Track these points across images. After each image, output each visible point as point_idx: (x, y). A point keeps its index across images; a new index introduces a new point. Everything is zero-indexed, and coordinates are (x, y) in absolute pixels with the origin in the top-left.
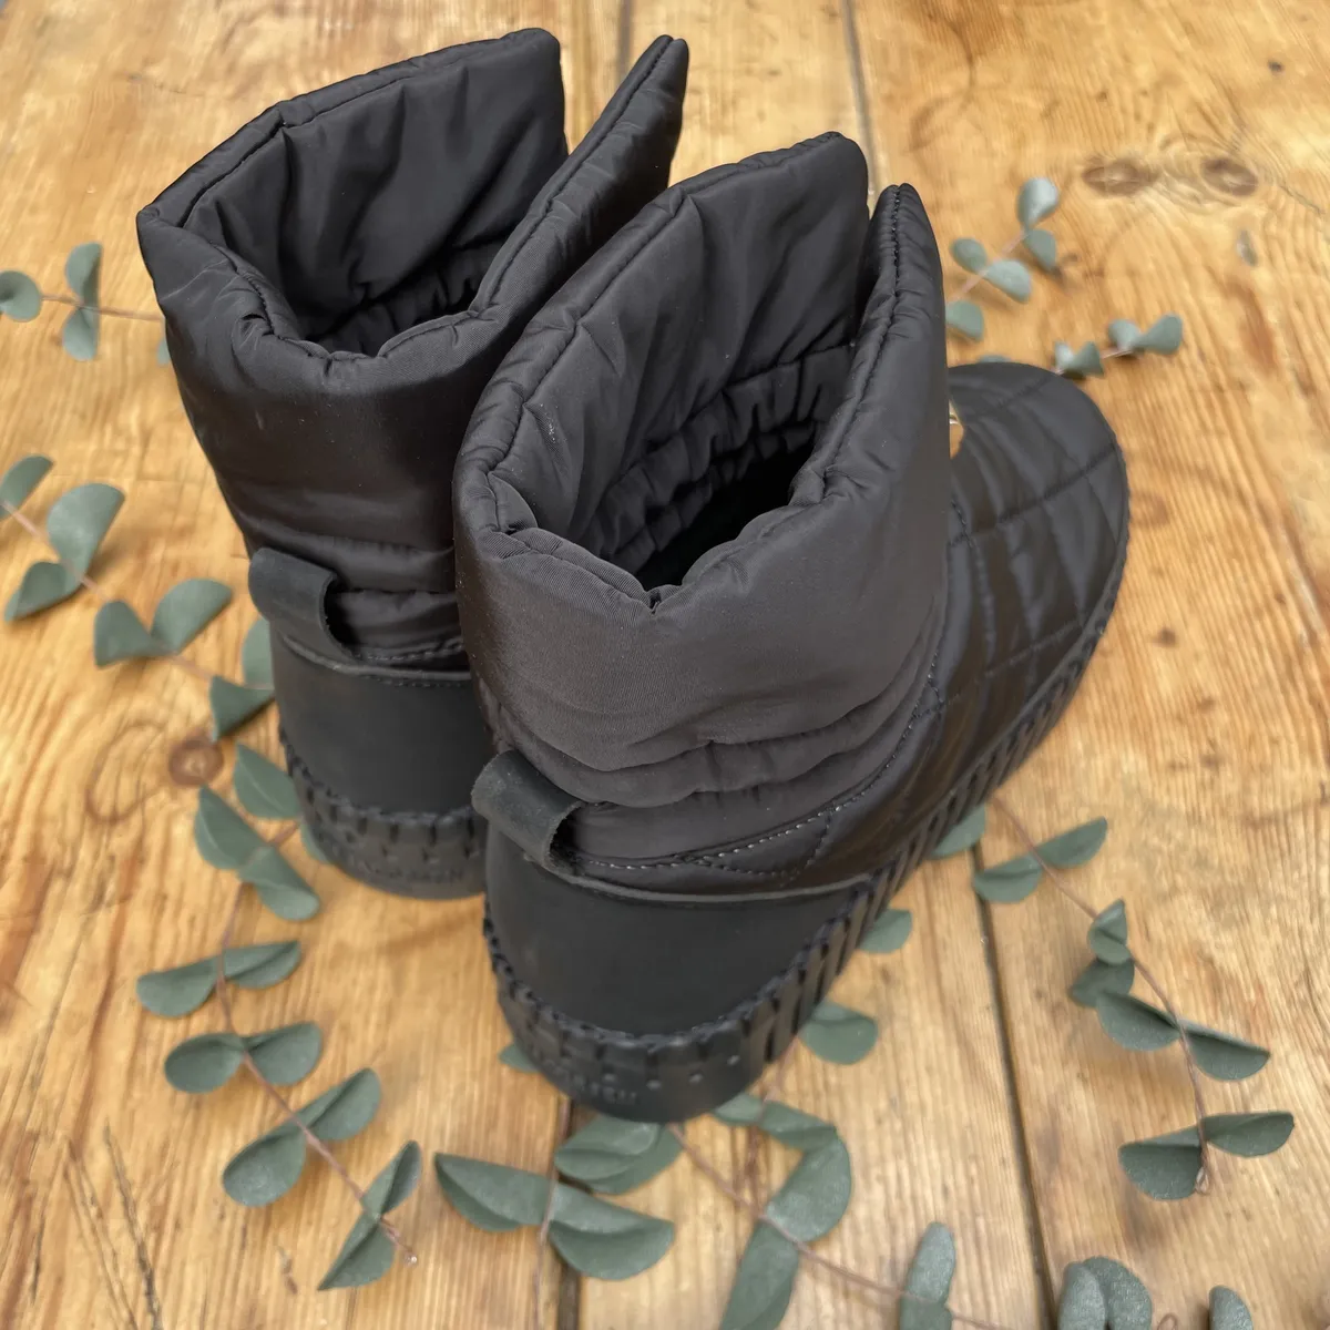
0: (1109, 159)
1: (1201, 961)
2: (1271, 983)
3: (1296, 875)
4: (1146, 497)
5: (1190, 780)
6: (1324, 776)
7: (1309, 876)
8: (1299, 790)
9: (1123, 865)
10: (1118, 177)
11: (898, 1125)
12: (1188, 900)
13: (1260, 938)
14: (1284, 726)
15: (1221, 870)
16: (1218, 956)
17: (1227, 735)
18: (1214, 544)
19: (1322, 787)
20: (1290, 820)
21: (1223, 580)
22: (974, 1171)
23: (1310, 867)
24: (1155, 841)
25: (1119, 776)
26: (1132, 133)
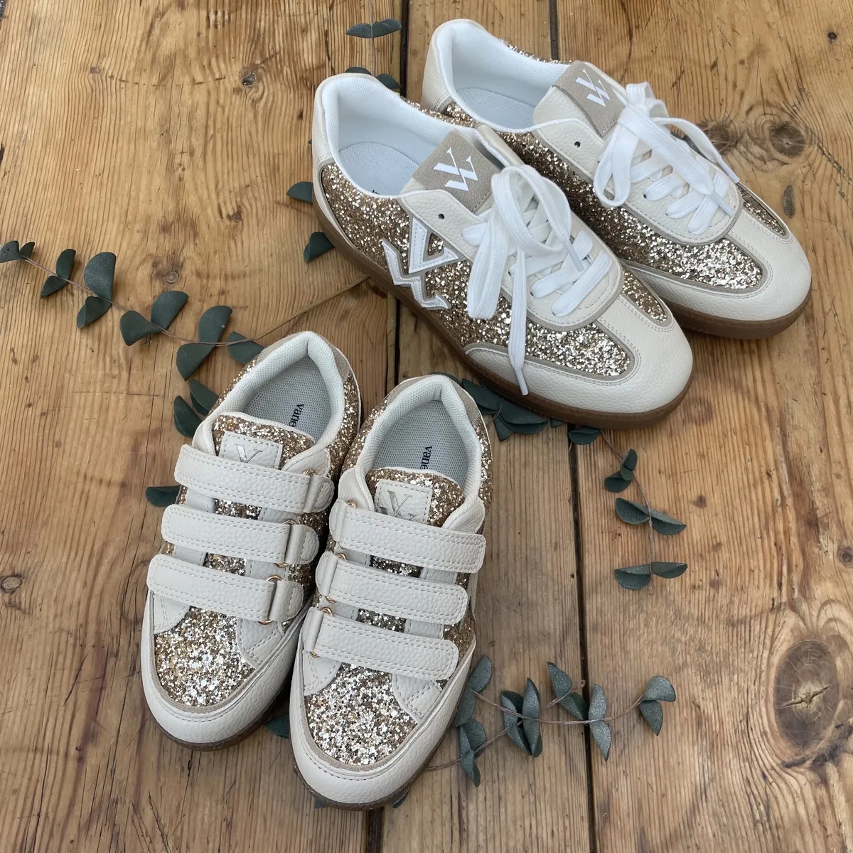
2: (727, 720)
3: (751, 655)
4: (701, 401)
5: (701, 595)
8: (760, 603)
9: (660, 648)
11: (532, 799)
12: (691, 671)
13: (726, 694)
14: (758, 562)
15: (712, 653)
17: (725, 567)
18: (736, 434)
20: (752, 621)
21: (738, 460)
22: (567, 824)
23: (759, 651)
24: (678, 635)
25: (664, 593)
26: (730, 100)
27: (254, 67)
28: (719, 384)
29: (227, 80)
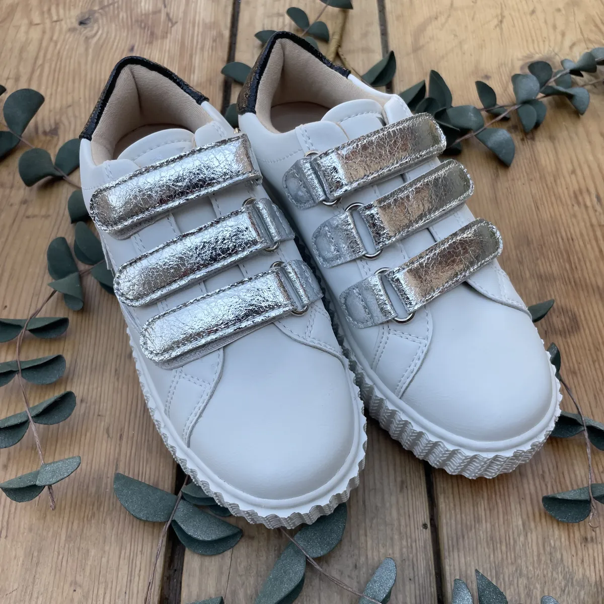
0: (537, 56)
4: (564, 311)
25: (548, 549)
26: (552, 38)
27: (92, 13)
28: (581, 292)
29: (63, 23)
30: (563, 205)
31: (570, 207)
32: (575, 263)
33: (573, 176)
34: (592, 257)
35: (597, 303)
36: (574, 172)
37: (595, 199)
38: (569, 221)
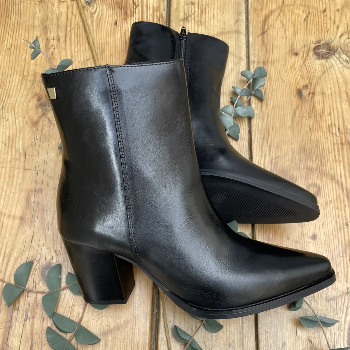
0: (323, 42)
1: (309, 342)
6: (349, 286)
7: (340, 317)
10: (324, 51)
16: (313, 341)
19: (348, 288)
30: (322, 132)
31: (325, 133)
32: (323, 163)
33: (330, 116)
34: (331, 160)
35: (330, 182)
36: (330, 114)
37: (337, 130)
38: (324, 140)
